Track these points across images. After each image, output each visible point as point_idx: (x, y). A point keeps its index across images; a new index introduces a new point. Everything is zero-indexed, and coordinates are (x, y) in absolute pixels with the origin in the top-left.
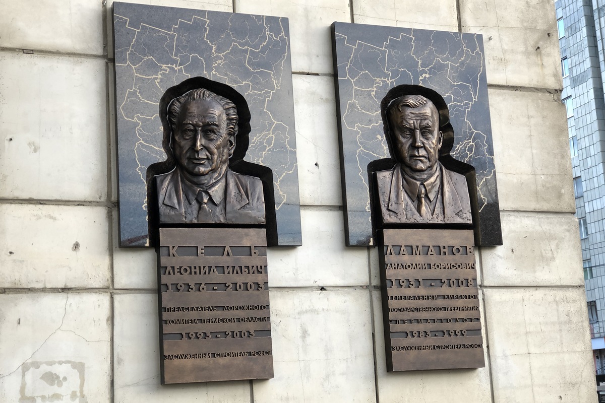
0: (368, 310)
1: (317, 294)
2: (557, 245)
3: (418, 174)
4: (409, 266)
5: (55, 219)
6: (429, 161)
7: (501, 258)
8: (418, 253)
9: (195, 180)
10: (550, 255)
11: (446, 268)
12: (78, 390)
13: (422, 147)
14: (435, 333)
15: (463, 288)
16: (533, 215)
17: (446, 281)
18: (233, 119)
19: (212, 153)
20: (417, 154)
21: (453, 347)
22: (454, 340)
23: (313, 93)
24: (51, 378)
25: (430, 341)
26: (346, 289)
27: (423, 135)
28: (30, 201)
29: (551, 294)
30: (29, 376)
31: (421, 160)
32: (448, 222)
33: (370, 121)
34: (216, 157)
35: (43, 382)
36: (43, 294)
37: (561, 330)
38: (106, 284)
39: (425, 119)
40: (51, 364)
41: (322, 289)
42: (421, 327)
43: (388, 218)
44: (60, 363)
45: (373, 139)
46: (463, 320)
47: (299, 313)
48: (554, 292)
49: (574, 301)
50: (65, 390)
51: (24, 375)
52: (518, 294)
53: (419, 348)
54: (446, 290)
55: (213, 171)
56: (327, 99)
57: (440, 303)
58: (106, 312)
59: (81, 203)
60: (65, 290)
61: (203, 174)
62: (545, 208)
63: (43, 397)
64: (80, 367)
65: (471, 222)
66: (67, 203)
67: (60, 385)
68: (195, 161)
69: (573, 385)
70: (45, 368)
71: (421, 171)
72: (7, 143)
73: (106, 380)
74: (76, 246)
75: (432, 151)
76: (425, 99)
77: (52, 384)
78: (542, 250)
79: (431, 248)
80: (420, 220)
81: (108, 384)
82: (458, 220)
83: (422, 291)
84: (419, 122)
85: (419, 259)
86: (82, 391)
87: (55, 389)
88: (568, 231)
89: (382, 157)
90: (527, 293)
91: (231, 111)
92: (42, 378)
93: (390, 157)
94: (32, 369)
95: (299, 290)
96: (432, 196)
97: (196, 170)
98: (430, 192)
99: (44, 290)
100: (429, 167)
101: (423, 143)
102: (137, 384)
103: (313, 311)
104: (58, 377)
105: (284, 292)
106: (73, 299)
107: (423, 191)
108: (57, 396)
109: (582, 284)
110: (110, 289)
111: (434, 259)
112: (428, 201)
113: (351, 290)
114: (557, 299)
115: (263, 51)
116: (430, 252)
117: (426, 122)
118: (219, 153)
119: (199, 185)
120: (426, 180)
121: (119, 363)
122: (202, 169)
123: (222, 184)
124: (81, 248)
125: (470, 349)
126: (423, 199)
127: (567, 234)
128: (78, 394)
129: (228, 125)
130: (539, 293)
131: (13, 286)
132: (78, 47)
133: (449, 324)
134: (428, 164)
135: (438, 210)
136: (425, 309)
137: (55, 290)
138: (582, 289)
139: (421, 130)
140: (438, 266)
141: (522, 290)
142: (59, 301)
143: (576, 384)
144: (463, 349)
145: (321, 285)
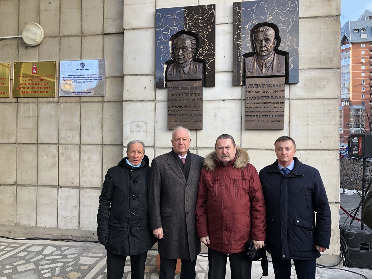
0: (240, 108)
1: (221, 102)
2: (327, 82)
3: (263, 57)
4: (255, 92)
5: (139, 80)
6: (268, 52)
7: (299, 88)
8: (260, 87)
9: (180, 65)
10: (323, 86)
11: (271, 92)
12: (145, 130)
13: (264, 47)
14: (264, 116)
15: (277, 100)
16: (317, 70)
17: (271, 97)
18: (193, 44)
19: (185, 56)
20: (262, 49)
21: (271, 121)
22: (271, 119)
23: (225, 31)
24: (138, 126)
25: (262, 119)
26: (232, 101)
27: (266, 42)
28: (133, 75)
29: (321, 102)
30: (132, 125)
31: (264, 52)
32: (274, 75)
33: (245, 39)
34: (186, 57)
35: (136, 127)
36: (136, 102)
37: (324, 116)
38: (153, 99)
39: (267, 35)
40: (138, 122)
41: (224, 100)
42: (258, 114)
43: (248, 75)
44: (141, 122)
45: (245, 45)
46: (276, 112)
47: (214, 109)
48: (323, 101)
49: (333, 104)
50: (142, 129)
51: (131, 125)
52: (306, 102)
53: (256, 121)
54: (270, 100)
55: (185, 62)
56: (230, 32)
57: (267, 105)
58: (153, 108)
59: (147, 75)
60: (142, 101)
61: (181, 64)
62: (324, 67)
63: (136, 131)
64: (146, 123)
65: (284, 74)
66: (143, 75)
67: (140, 128)
68: (179, 59)
69: (327, 137)
70: (136, 123)
71: (264, 56)
72: (127, 58)
73: (153, 127)
74: (145, 88)
75: (269, 48)
76: (268, 27)
77: (138, 128)
78: (320, 84)
79: (266, 85)
80: (261, 75)
81: (154, 129)
82: (278, 74)
83: (260, 101)
84: (264, 37)
85: (260, 89)
86: (146, 130)
87: (139, 129)
88: (334, 76)
89: (248, 52)
90: (310, 102)
91: (193, 41)
92: (136, 126)
93: (252, 52)
94: (133, 123)
95: (215, 101)
96: (268, 65)
97: (179, 62)
98: (267, 64)
99: (137, 101)
100: (268, 54)
101: (265, 45)
102: (162, 129)
103: (219, 108)
104: (140, 126)
105: (210, 102)
106: (144, 104)
107: (264, 63)
108: (140, 131)
109: (338, 97)
110: (155, 101)
111: (266, 89)
112: (266, 67)
113: (234, 100)
114: (324, 104)
115: (205, 18)
116: (265, 87)
117: (267, 36)
118: (188, 56)
119: (180, 67)
120: (266, 59)
121: (157, 123)
122: (181, 62)
123: (189, 66)
124: (146, 88)
125: (278, 122)
126: (264, 67)
127: (333, 77)
128: (145, 131)
129: (191, 46)
130: (317, 101)
131: (128, 100)
132: (147, 26)
133: (271, 113)
134: (267, 53)
135: (270, 70)
136: (260, 108)
137: (139, 101)
138: (338, 100)
139: (265, 40)
140: (268, 92)
141: (308, 100)
142: (141, 104)
143: (329, 137)
144: (275, 122)
145: (223, 99)
